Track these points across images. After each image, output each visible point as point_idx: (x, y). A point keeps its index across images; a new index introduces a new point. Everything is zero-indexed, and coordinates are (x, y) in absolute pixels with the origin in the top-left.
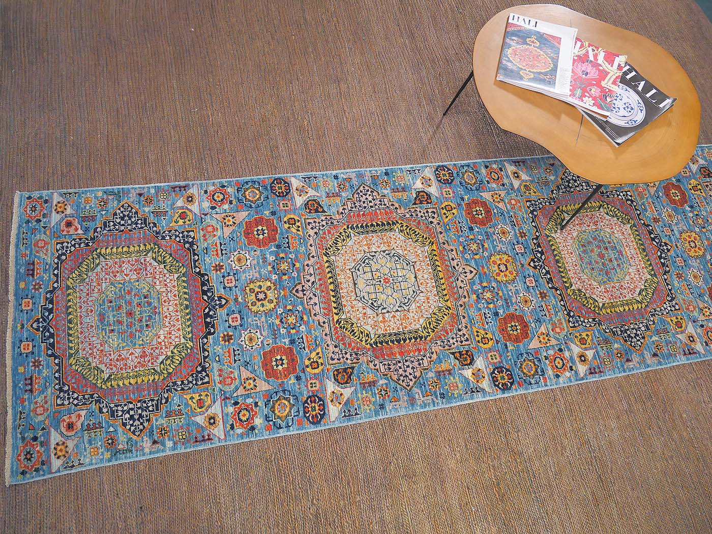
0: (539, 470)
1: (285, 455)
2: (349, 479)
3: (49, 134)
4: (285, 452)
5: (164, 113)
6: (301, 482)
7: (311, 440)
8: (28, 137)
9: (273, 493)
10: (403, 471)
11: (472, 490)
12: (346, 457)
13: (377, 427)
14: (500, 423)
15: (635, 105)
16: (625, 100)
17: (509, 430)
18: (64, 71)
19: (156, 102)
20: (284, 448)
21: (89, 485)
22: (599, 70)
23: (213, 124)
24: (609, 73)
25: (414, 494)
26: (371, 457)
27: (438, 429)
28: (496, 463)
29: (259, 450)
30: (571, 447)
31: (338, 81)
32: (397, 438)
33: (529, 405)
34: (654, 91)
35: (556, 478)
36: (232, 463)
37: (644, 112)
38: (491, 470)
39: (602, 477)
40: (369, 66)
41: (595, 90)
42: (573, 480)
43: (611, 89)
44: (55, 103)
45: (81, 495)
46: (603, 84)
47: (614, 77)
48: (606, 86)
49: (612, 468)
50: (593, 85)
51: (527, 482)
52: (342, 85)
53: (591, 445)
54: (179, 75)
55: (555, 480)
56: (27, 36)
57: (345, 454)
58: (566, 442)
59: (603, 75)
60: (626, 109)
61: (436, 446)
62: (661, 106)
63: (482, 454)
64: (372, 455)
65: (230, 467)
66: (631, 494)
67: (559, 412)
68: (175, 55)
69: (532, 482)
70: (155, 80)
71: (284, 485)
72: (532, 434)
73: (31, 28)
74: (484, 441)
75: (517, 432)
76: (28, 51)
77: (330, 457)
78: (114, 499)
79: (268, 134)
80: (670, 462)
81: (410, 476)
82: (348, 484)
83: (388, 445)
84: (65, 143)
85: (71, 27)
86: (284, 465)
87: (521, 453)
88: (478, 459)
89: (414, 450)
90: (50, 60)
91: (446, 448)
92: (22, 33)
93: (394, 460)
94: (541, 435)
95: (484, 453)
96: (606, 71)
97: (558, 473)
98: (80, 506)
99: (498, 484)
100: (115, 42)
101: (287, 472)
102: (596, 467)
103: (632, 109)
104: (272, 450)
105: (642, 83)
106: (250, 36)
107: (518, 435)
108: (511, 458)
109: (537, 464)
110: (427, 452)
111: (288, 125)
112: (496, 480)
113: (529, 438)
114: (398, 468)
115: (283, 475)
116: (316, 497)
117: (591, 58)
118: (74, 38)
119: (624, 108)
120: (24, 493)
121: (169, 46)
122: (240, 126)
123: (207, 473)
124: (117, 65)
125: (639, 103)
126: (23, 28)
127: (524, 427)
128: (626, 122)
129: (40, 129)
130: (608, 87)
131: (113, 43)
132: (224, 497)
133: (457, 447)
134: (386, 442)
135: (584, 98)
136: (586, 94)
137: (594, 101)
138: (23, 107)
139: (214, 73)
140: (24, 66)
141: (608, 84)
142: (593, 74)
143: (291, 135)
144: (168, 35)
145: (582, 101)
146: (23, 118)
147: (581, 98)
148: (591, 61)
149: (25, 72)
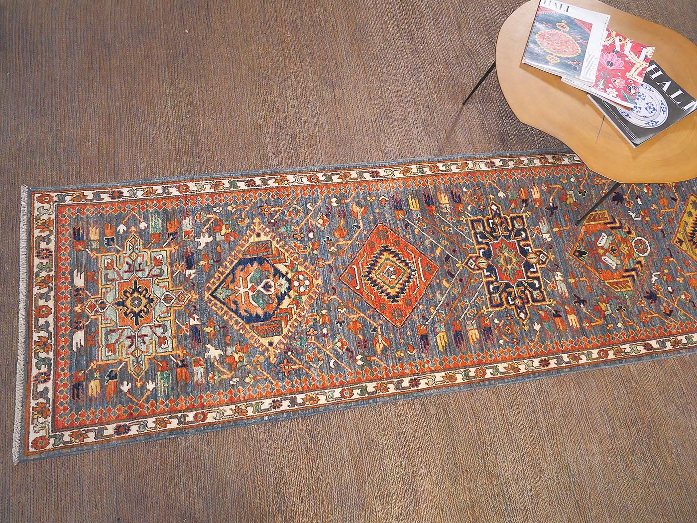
0: (516, 493)
1: (261, 471)
2: (323, 498)
3: (40, 140)
4: (261, 468)
5: (156, 120)
6: (275, 498)
7: (288, 457)
8: (21, 143)
9: (247, 508)
10: (377, 491)
11: (446, 511)
12: (322, 475)
13: (354, 446)
14: (479, 445)
15: (657, 106)
16: (648, 100)
17: (487, 452)
18: (58, 75)
20: (260, 465)
21: (69, 495)
22: (625, 61)
23: (203, 130)
24: (635, 64)
25: (387, 515)
26: (347, 477)
27: (415, 449)
28: (472, 485)
29: (236, 466)
30: (550, 471)
31: (333, 86)
32: (373, 458)
33: (510, 427)
34: (680, 92)
35: (532, 502)
36: (209, 478)
37: (667, 113)
38: (467, 492)
39: (579, 502)
40: (367, 68)
41: (619, 81)
42: (550, 505)
43: (637, 81)
44: (48, 109)
45: (61, 504)
46: (628, 75)
47: (640, 69)
48: (630, 77)
49: (590, 493)
50: (618, 76)
51: (502, 505)
52: (337, 90)
53: (570, 470)
54: (172, 79)
55: (531, 504)
56: (22, 37)
57: (321, 472)
58: (545, 465)
59: (629, 66)
60: (648, 109)
61: (413, 467)
62: (686, 108)
63: (458, 476)
64: (348, 474)
65: (206, 483)
67: (540, 435)
68: (169, 57)
69: (507, 506)
70: (148, 85)
71: (259, 501)
72: (510, 457)
73: (27, 28)
74: (462, 464)
76: (22, 54)
77: (305, 476)
78: (93, 510)
79: (259, 141)
80: (651, 489)
81: (384, 496)
82: (322, 503)
83: (365, 464)
84: (56, 150)
86: (260, 481)
87: (498, 476)
88: (454, 481)
89: (390, 470)
90: (44, 63)
91: (422, 469)
92: (17, 34)
93: (369, 480)
94: (520, 458)
95: (460, 475)
96: (632, 63)
97: (535, 497)
98: (60, 516)
99: (473, 507)
100: (109, 45)
101: (262, 488)
102: (575, 492)
103: (654, 109)
104: (248, 466)
105: (668, 84)
106: (245, 38)
107: (496, 458)
108: (488, 480)
109: (514, 487)
110: (403, 472)
111: (279, 133)
112: (471, 502)
113: (507, 460)
114: (372, 488)
115: (258, 492)
116: (290, 514)
117: (618, 48)
118: (68, 40)
119: (646, 108)
120: (8, 500)
121: (163, 49)
122: (231, 133)
123: (183, 488)
124: (110, 69)
125: (662, 104)
127: (503, 449)
128: (647, 122)
129: (32, 135)
130: (633, 79)
131: (107, 46)
132: (199, 512)
133: (433, 468)
134: (363, 461)
135: (607, 90)
136: (610, 85)
137: (617, 93)
138: (16, 112)
139: (207, 78)
140: (18, 69)
141: (633, 75)
142: (619, 64)
143: (282, 143)
144: (162, 37)
145: (606, 92)
146: (16, 124)
147: (604, 89)
148: (617, 52)
149: (20, 75)
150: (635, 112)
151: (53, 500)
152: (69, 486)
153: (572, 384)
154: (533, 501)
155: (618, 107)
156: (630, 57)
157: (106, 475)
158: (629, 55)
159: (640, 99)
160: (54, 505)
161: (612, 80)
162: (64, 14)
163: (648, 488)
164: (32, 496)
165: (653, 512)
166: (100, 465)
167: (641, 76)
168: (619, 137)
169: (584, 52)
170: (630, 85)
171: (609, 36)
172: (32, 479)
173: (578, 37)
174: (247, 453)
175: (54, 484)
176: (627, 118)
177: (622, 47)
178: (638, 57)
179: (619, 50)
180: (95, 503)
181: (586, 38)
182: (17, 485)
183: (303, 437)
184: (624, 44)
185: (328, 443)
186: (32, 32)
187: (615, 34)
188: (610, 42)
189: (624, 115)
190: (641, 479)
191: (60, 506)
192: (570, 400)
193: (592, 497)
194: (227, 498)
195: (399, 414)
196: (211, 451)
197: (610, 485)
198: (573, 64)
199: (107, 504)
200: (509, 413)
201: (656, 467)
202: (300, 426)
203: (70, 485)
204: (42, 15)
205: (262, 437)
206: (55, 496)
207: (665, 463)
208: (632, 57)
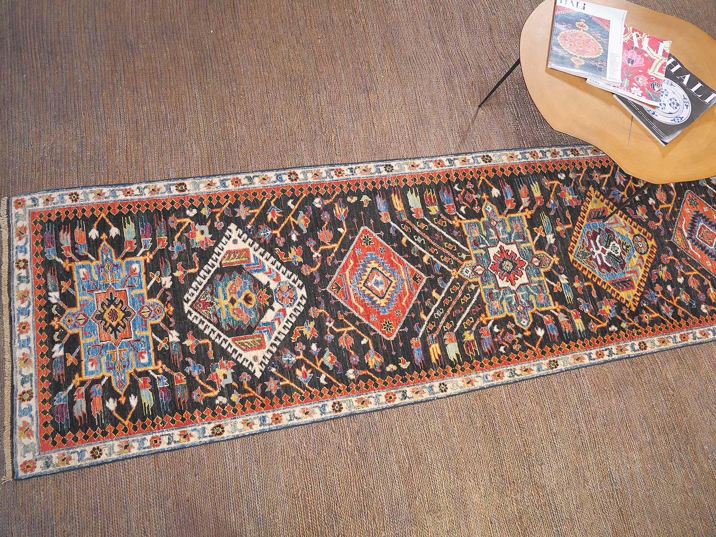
0: (561, 503)
1: (311, 490)
2: (375, 515)
3: (65, 148)
4: (311, 487)
5: (185, 126)
6: (327, 517)
7: (338, 475)
8: (44, 152)
9: (299, 529)
10: (427, 506)
11: (495, 524)
12: (372, 492)
13: (403, 461)
14: (524, 457)
17: (533, 463)
18: (79, 79)
19: (177, 114)
20: (311, 484)
21: (116, 522)
22: (645, 58)
23: (236, 137)
24: (654, 60)
25: (438, 529)
26: (396, 492)
27: (462, 462)
28: (519, 496)
29: (286, 486)
30: (594, 479)
31: (367, 91)
32: (423, 473)
33: (554, 437)
34: (699, 85)
35: (577, 511)
36: (259, 499)
37: (690, 109)
38: (514, 504)
39: (622, 510)
40: (400, 72)
41: (642, 79)
42: (594, 513)
43: (659, 77)
44: (72, 114)
46: (650, 72)
47: (660, 65)
48: (652, 74)
49: (632, 500)
50: (640, 74)
51: (549, 515)
52: (371, 95)
53: (613, 478)
54: (201, 83)
55: (576, 513)
56: (38, 37)
57: (371, 489)
58: (588, 474)
59: (649, 62)
60: (672, 105)
61: (461, 480)
63: (506, 488)
64: (398, 490)
65: (256, 503)
66: (650, 527)
67: (583, 445)
68: (196, 59)
69: (554, 516)
70: (176, 89)
71: (310, 521)
72: (555, 467)
73: (42, 27)
74: (509, 475)
75: (541, 465)
76: (39, 55)
77: (356, 493)
79: (294, 148)
80: (690, 495)
81: (434, 510)
82: (374, 520)
83: (414, 479)
84: (82, 159)
85: (85, 28)
86: (311, 501)
87: (543, 487)
88: (502, 493)
89: (439, 484)
90: (64, 65)
91: (471, 482)
92: (32, 33)
93: (420, 495)
94: (564, 468)
95: (508, 487)
96: (651, 59)
97: (580, 506)
99: (521, 518)
100: (132, 46)
101: (313, 508)
102: (618, 500)
103: (678, 105)
104: (299, 486)
105: (687, 77)
106: (274, 39)
107: (542, 468)
108: (534, 492)
109: (559, 496)
110: (452, 486)
111: (314, 140)
112: (518, 513)
113: (552, 471)
114: (423, 503)
115: (310, 511)
116: (343, 534)
117: (636, 44)
118: (88, 41)
121: (189, 50)
122: (265, 140)
123: (234, 509)
124: (135, 73)
126: (33, 27)
127: (548, 460)
128: (673, 119)
129: (56, 142)
130: (655, 75)
131: (130, 47)
132: (250, 534)
133: (481, 481)
134: (412, 476)
135: (632, 89)
136: (634, 84)
137: (642, 92)
138: (37, 118)
139: (238, 82)
140: (36, 71)
141: (655, 72)
142: (639, 62)
143: (318, 150)
144: (188, 37)
145: (631, 91)
146: (38, 130)
147: (629, 89)
148: (636, 48)
149: (38, 78)
150: (660, 109)
151: (100, 528)
152: (115, 513)
153: (612, 393)
154: (579, 510)
155: (644, 106)
156: (649, 52)
157: (153, 500)
158: (647, 51)
159: (664, 96)
160: (101, 533)
161: (635, 78)
162: (82, 12)
163: (687, 493)
164: (77, 524)
165: (692, 516)
166: (147, 491)
167: (662, 72)
168: (649, 137)
169: (606, 51)
170: (653, 83)
171: (626, 32)
172: (76, 506)
173: (598, 35)
174: (297, 473)
175: (99, 511)
176: (654, 116)
177: (640, 42)
178: (657, 53)
179: (638, 47)
180: (143, 529)
181: (607, 36)
182: (61, 514)
183: (352, 454)
184: (641, 39)
185: (377, 459)
186: (49, 31)
187: (631, 30)
188: (628, 38)
189: (650, 113)
190: (680, 484)
191: (107, 533)
192: (610, 408)
193: (634, 504)
194: (278, 518)
195: (445, 428)
196: (260, 471)
197: (651, 492)
198: (598, 64)
199: (156, 530)
200: (553, 422)
201: (694, 472)
202: (349, 442)
203: (116, 511)
204: (59, 14)
205: (311, 455)
206: (101, 523)
207: (701, 468)
208: (651, 53)
